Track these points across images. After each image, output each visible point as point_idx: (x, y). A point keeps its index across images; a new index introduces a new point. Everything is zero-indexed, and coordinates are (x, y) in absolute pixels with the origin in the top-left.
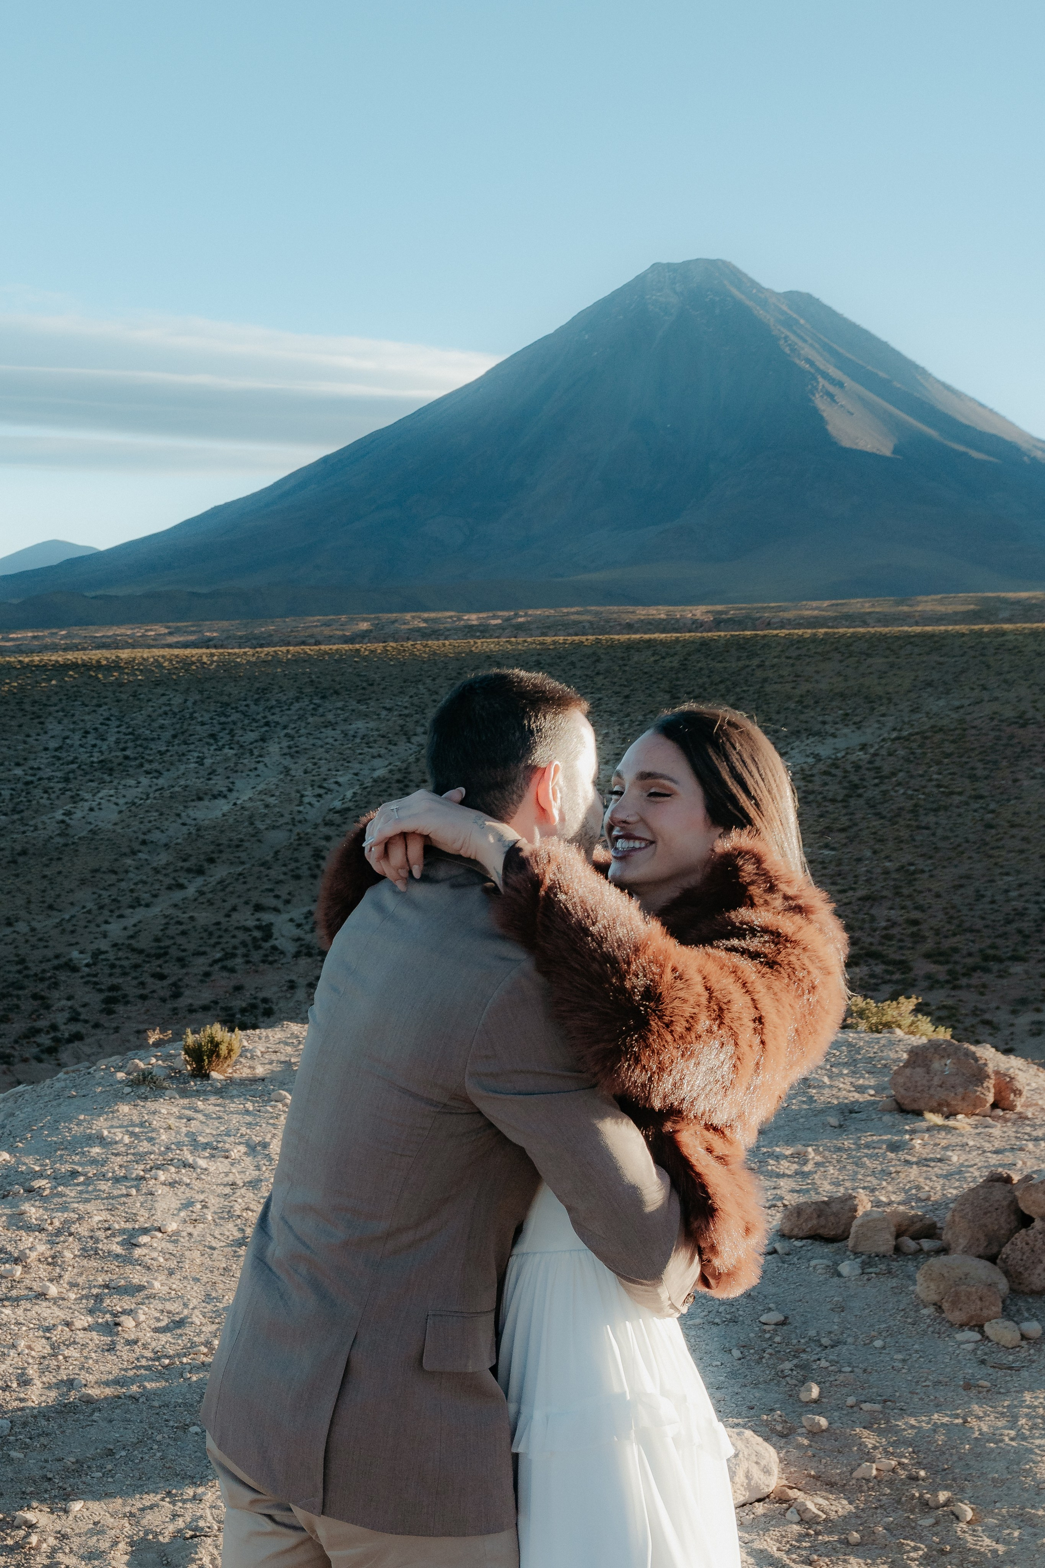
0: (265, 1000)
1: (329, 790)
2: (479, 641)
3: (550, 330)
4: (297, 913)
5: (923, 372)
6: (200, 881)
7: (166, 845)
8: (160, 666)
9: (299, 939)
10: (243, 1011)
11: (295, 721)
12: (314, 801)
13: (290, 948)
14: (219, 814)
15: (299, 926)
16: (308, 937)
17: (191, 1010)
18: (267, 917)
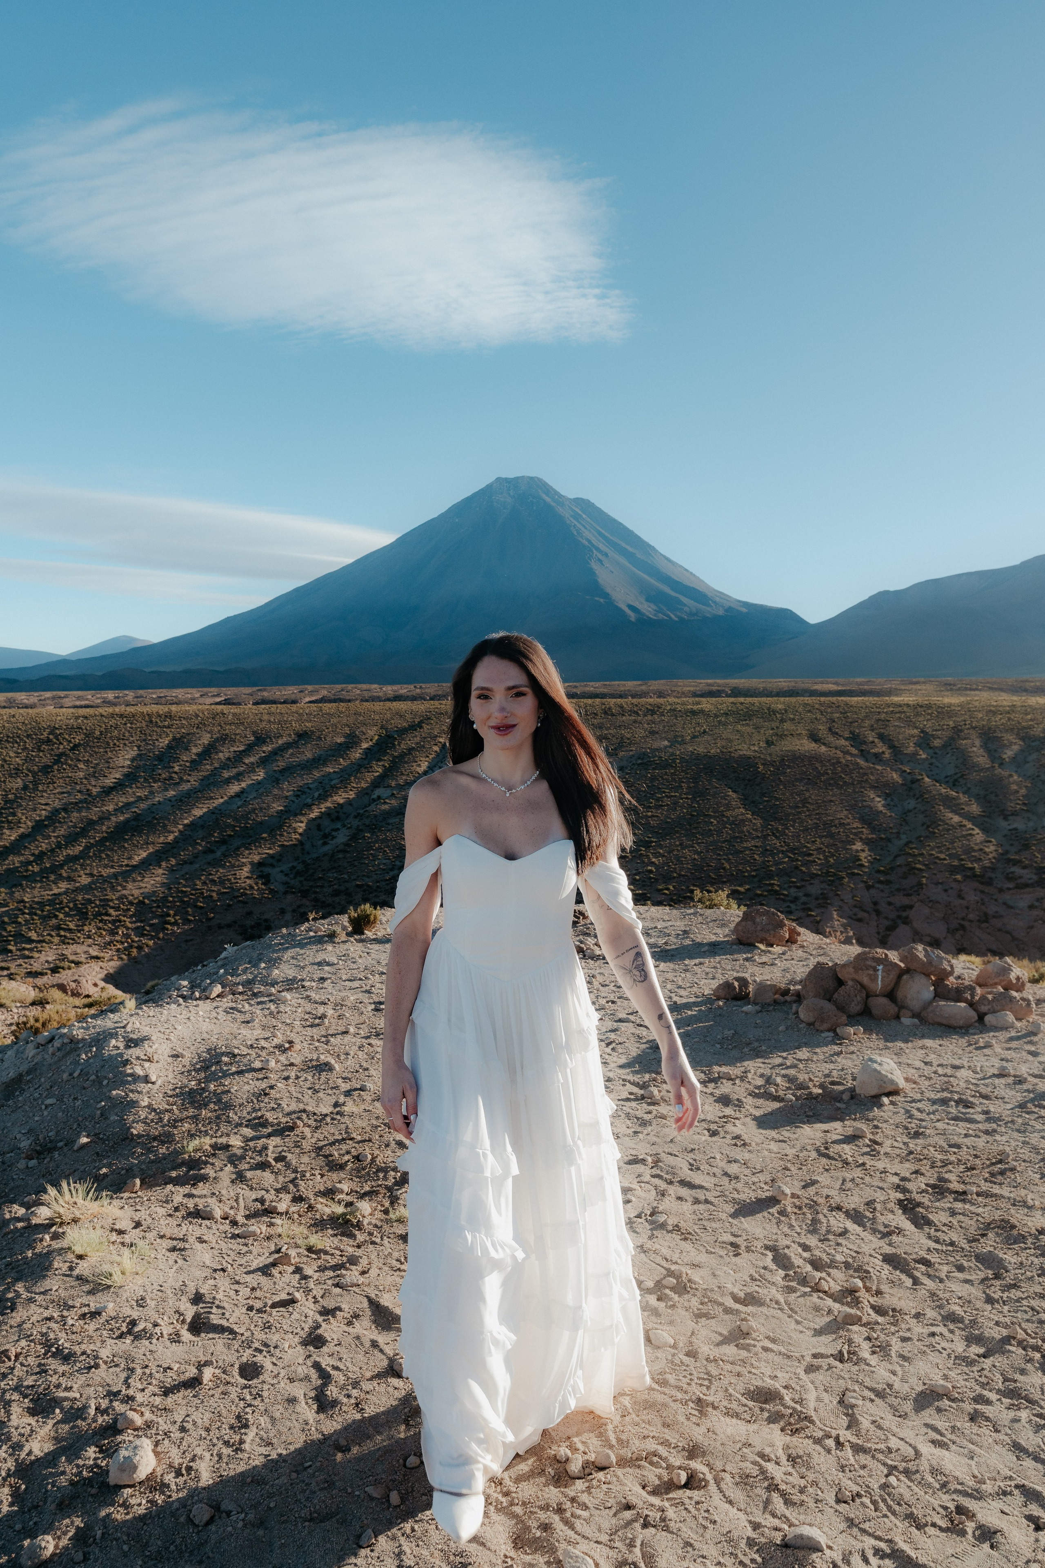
0: (266, 920)
1: (304, 793)
2: (394, 703)
3: (435, 515)
4: (285, 867)
5: (653, 548)
6: (224, 848)
7: (202, 827)
8: (197, 716)
9: (286, 883)
10: (252, 927)
11: (282, 751)
12: (294, 799)
13: (282, 889)
14: (234, 807)
15: (286, 875)
16: (292, 882)
17: (220, 927)
18: (267, 870)
